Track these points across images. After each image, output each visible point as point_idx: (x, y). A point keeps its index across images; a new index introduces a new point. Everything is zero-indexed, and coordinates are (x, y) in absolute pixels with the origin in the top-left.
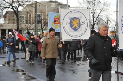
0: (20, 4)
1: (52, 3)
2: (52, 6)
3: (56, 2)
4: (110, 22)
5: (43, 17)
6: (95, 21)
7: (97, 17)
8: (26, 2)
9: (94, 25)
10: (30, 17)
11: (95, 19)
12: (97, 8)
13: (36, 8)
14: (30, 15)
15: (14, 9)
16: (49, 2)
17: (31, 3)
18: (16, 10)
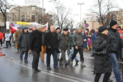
0: (7, 7)
1: (32, 7)
2: (32, 9)
3: (35, 6)
4: (74, 22)
5: (25, 17)
6: (63, 21)
7: (64, 18)
8: (12, 6)
9: (62, 24)
10: (16, 17)
11: (63, 19)
12: (64, 12)
13: (19, 11)
14: (16, 16)
15: (3, 11)
16: (30, 6)
17: (15, 7)
18: (4, 12)
